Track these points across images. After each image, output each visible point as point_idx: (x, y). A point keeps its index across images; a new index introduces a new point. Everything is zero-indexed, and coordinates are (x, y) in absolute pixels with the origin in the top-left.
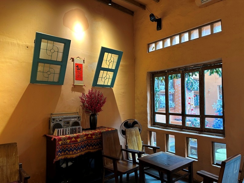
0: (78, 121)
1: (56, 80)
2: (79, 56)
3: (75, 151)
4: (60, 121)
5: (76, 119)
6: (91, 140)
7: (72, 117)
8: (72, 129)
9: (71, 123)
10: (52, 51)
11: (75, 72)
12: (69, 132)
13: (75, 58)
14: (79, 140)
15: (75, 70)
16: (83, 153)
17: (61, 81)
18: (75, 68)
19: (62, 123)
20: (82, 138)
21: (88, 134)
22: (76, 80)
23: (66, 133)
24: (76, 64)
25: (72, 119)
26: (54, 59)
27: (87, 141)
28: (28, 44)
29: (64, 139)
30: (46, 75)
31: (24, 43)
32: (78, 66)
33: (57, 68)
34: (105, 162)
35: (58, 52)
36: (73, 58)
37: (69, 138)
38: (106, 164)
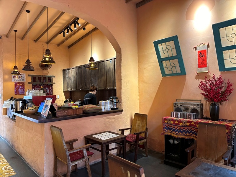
0: (197, 108)
2: (203, 43)
3: (177, 132)
4: (181, 106)
5: (195, 106)
6: (194, 128)
7: (191, 104)
8: (183, 114)
9: (190, 109)
10: (167, 50)
12: (180, 116)
13: (199, 46)
14: (181, 124)
16: (186, 138)
19: (182, 108)
20: (184, 123)
21: (192, 122)
23: (178, 116)
25: (191, 106)
27: (190, 128)
30: (170, 69)
32: (201, 53)
34: (197, 153)
36: (195, 46)
37: (173, 120)
38: (197, 155)
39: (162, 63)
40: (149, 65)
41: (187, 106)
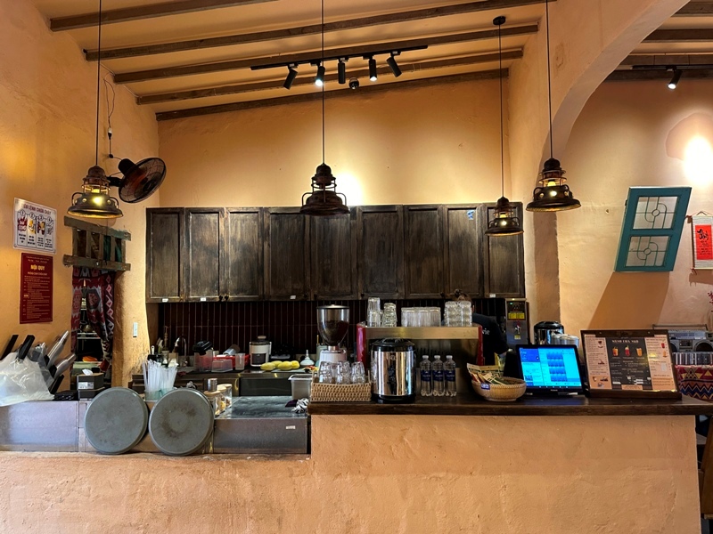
0: (709, 342)
1: (659, 263)
2: (703, 210)
8: (702, 355)
9: (694, 345)
10: (656, 213)
11: (695, 244)
12: (694, 361)
13: (695, 215)
15: (695, 239)
17: (669, 264)
18: (694, 235)
22: (698, 258)
23: (689, 361)
24: (697, 227)
26: (658, 226)
28: (609, 205)
29: (691, 371)
30: (642, 255)
31: (603, 205)
32: (702, 230)
33: (663, 242)
35: (666, 213)
37: (700, 370)
39: (630, 241)
40: (574, 238)
41: (688, 338)
